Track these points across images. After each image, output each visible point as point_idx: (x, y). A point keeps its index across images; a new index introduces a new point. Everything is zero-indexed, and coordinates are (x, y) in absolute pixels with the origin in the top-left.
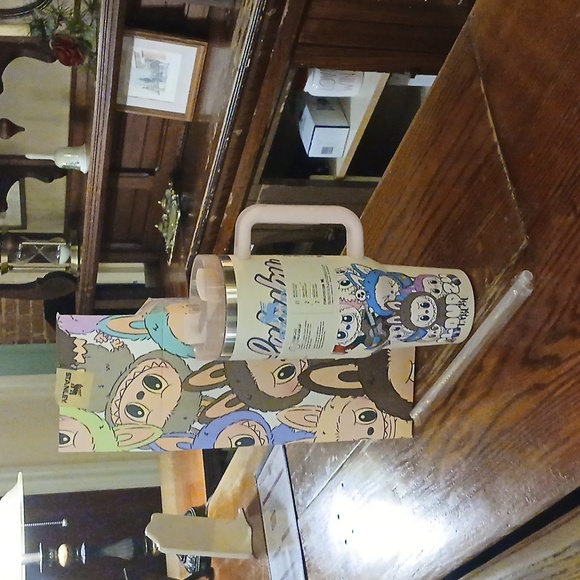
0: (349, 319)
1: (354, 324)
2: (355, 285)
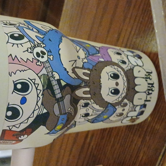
0: (25, 87)
1: (32, 96)
2: (31, 40)
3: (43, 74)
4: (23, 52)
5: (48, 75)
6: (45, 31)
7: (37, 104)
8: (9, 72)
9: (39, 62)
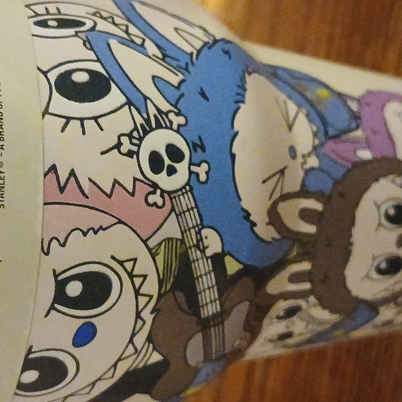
3: (165, 240)
4: (103, 153)
5: (183, 241)
6: (189, 49)
7: (131, 341)
8: (43, 240)
9: (158, 191)
